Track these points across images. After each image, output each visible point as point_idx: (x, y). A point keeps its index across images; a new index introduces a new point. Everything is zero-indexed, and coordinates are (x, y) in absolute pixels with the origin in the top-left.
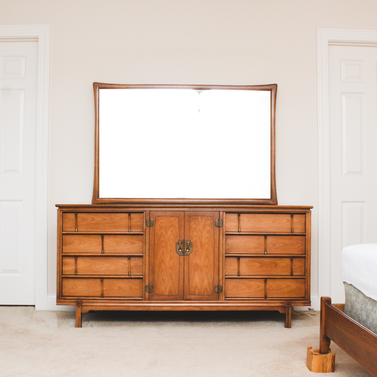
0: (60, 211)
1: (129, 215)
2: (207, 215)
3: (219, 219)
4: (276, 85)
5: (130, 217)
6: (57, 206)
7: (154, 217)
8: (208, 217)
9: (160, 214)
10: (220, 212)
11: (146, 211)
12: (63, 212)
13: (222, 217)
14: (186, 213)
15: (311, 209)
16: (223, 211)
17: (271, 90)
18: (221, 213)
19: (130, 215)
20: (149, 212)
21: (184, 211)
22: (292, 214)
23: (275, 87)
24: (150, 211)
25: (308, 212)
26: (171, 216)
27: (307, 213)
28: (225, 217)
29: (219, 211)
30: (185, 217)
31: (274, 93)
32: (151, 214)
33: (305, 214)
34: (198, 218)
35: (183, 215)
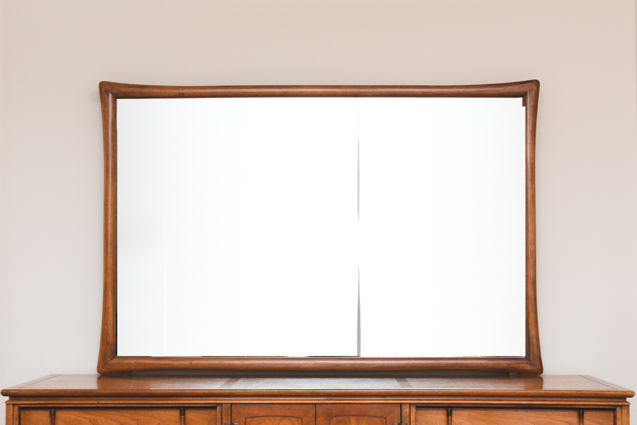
0: (14, 405)
1: (181, 415)
2: (372, 413)
3: (401, 422)
4: (536, 83)
5: (184, 418)
6: (5, 393)
7: (244, 419)
8: (375, 419)
9: (256, 411)
10: (404, 407)
11: (223, 405)
12: (21, 409)
13: (408, 419)
14: (320, 409)
15: (628, 399)
16: (410, 404)
17: (523, 95)
18: (406, 410)
19: (184, 414)
20: (229, 405)
21: (315, 404)
22: (581, 412)
23: (535, 88)
24: (232, 404)
25: (621, 406)
26: (284, 417)
27: (618, 409)
28: (416, 418)
29: (401, 404)
30: (317, 419)
31: (532, 104)
32: (234, 411)
33: (613, 409)
34: (350, 422)
35: (312, 412)
